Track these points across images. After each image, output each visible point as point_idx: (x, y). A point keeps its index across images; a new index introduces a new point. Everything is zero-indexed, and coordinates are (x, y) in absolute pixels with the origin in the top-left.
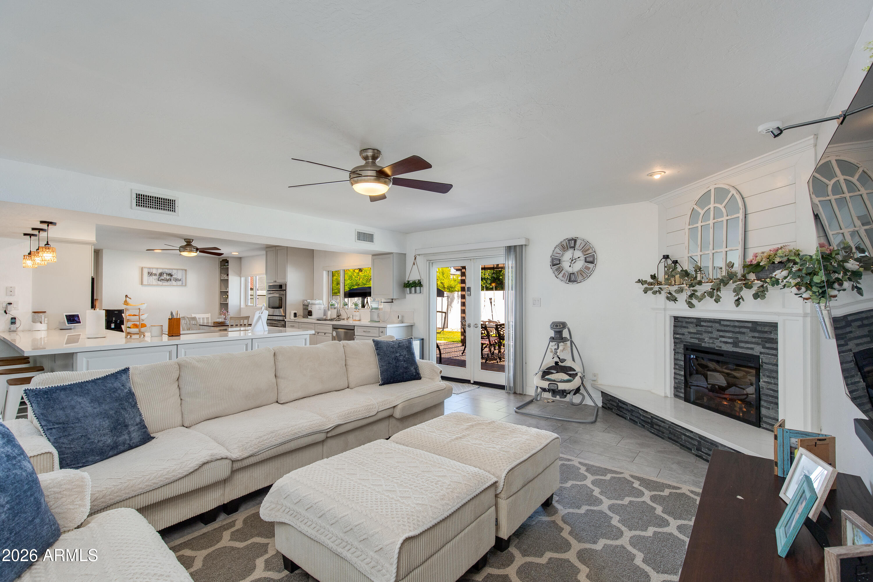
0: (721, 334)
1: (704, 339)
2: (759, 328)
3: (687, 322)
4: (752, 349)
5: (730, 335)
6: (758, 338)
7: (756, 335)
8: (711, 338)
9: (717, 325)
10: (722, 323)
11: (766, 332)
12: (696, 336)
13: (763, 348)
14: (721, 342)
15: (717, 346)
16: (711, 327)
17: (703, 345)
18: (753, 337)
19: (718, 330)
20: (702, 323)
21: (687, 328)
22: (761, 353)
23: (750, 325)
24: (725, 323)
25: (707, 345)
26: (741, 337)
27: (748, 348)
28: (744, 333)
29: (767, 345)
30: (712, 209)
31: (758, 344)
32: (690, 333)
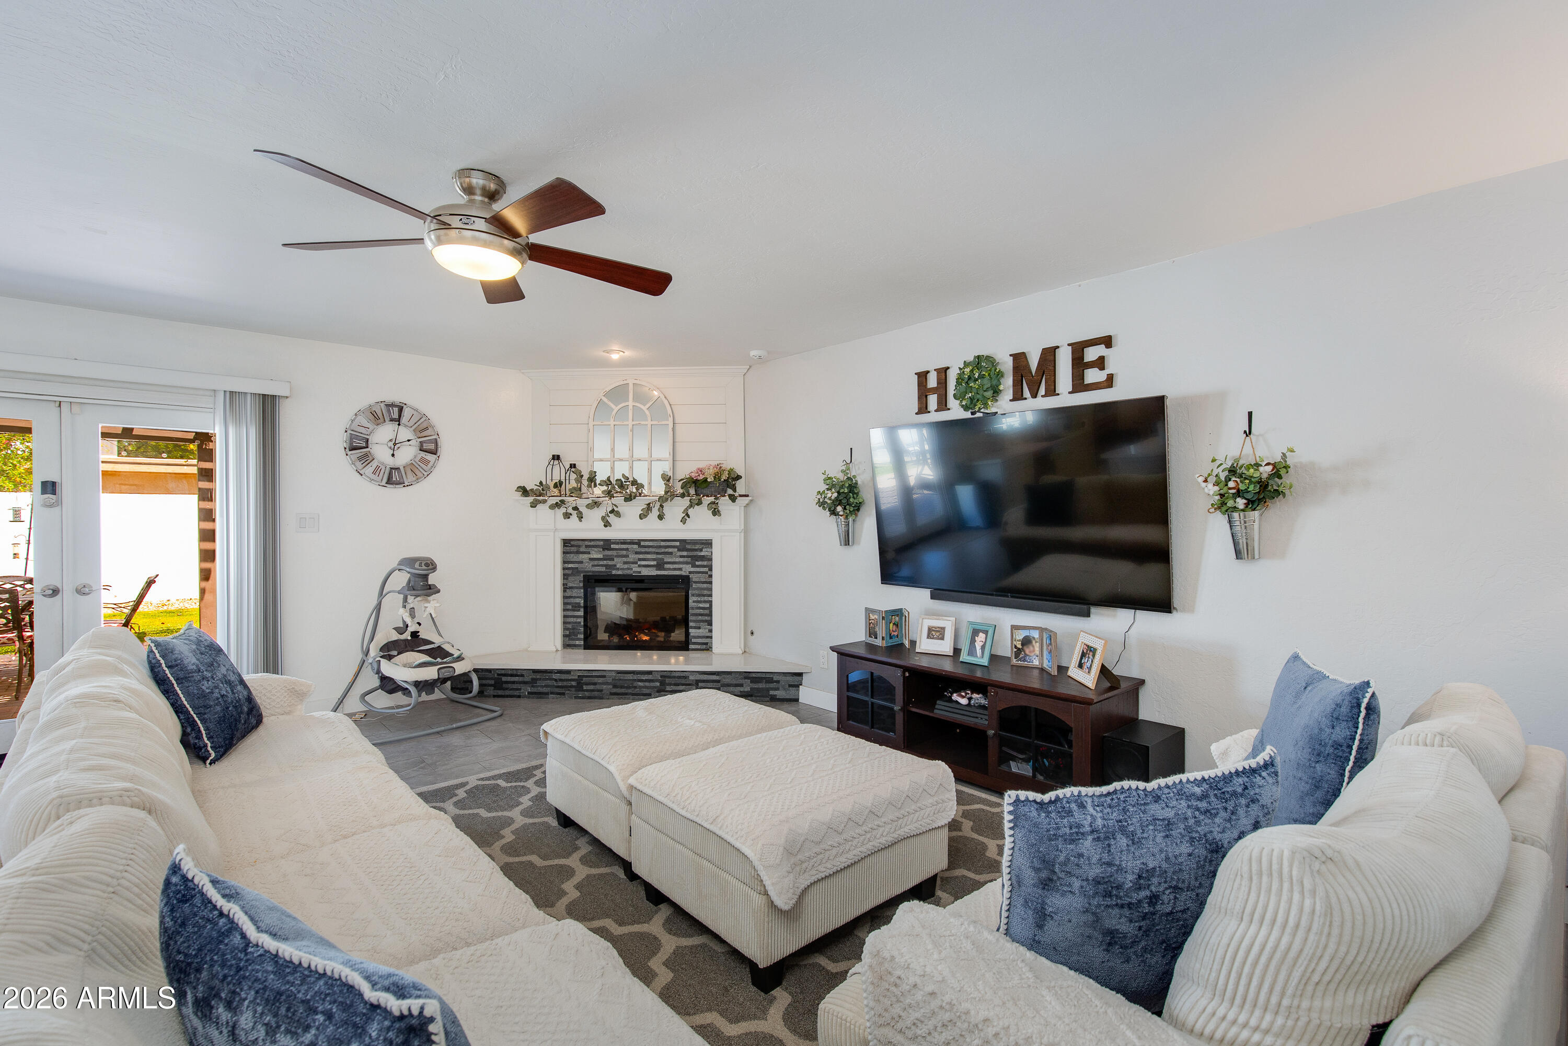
0: (641, 556)
1: (615, 566)
2: (688, 547)
3: (587, 546)
4: (680, 569)
5: (654, 556)
6: (687, 557)
7: (685, 553)
8: (625, 563)
9: (636, 546)
10: (642, 543)
11: (696, 550)
12: (601, 563)
13: (694, 566)
14: (640, 566)
15: (634, 572)
16: (627, 549)
17: (614, 572)
18: (681, 557)
19: (637, 553)
20: (612, 546)
21: (589, 553)
22: (690, 572)
23: (678, 544)
24: (647, 543)
25: (620, 572)
26: (667, 559)
27: (675, 569)
28: (671, 553)
29: (697, 563)
30: (631, 407)
31: (687, 563)
32: (591, 559)
